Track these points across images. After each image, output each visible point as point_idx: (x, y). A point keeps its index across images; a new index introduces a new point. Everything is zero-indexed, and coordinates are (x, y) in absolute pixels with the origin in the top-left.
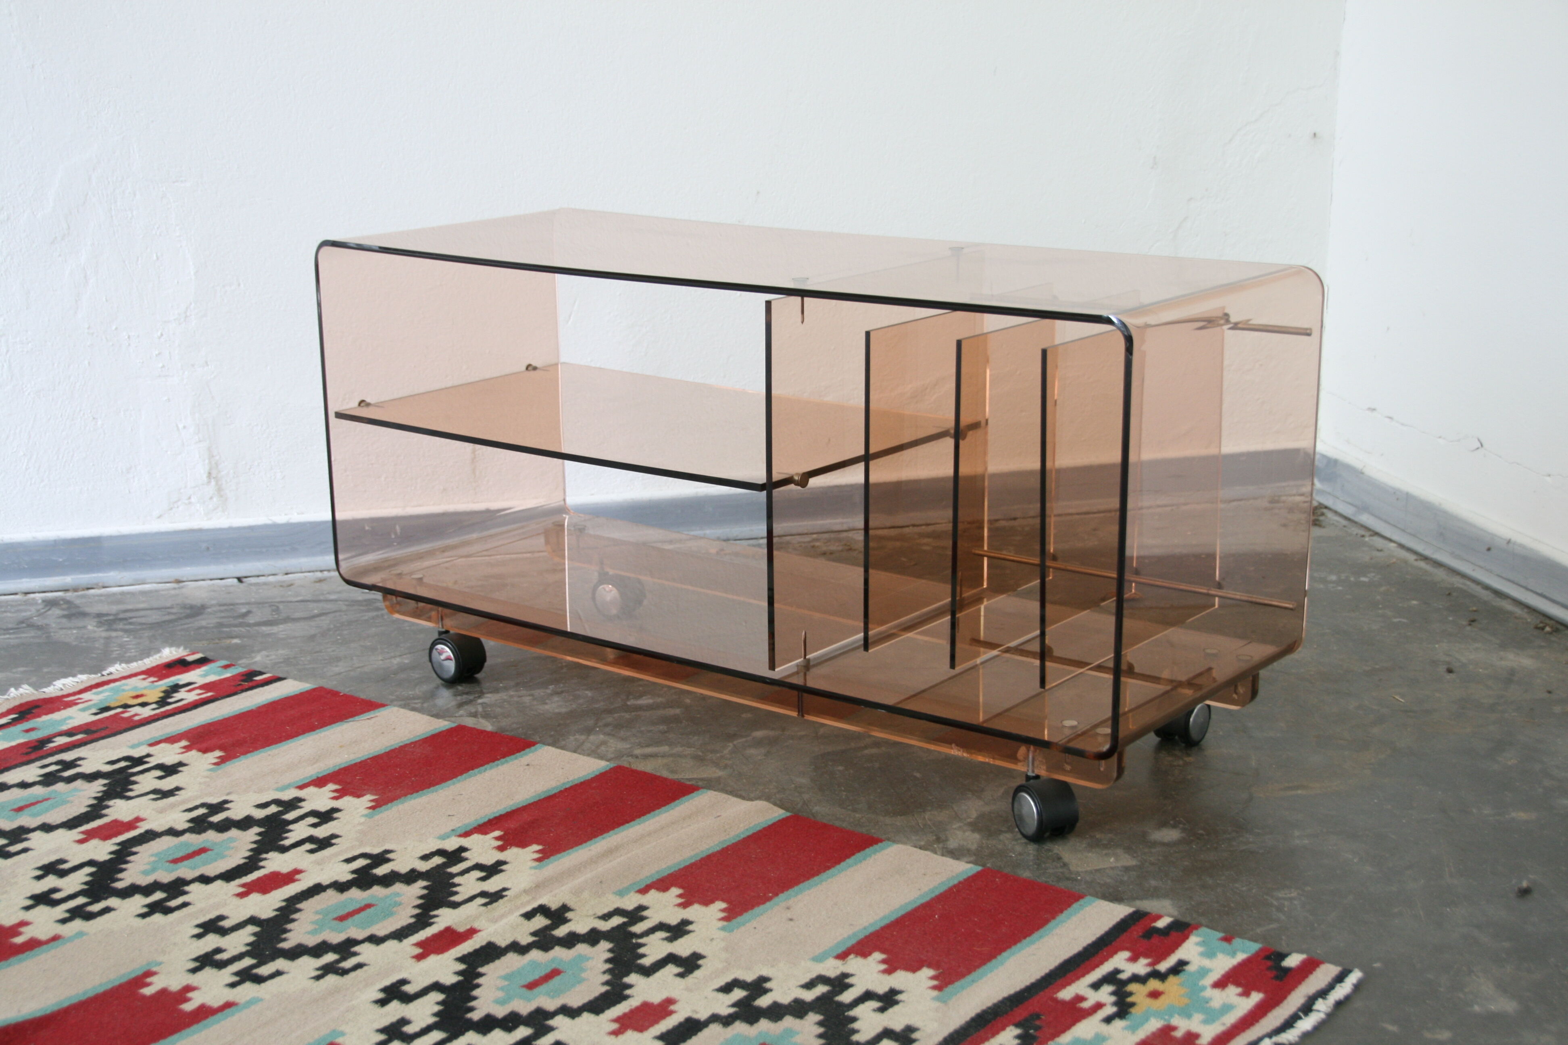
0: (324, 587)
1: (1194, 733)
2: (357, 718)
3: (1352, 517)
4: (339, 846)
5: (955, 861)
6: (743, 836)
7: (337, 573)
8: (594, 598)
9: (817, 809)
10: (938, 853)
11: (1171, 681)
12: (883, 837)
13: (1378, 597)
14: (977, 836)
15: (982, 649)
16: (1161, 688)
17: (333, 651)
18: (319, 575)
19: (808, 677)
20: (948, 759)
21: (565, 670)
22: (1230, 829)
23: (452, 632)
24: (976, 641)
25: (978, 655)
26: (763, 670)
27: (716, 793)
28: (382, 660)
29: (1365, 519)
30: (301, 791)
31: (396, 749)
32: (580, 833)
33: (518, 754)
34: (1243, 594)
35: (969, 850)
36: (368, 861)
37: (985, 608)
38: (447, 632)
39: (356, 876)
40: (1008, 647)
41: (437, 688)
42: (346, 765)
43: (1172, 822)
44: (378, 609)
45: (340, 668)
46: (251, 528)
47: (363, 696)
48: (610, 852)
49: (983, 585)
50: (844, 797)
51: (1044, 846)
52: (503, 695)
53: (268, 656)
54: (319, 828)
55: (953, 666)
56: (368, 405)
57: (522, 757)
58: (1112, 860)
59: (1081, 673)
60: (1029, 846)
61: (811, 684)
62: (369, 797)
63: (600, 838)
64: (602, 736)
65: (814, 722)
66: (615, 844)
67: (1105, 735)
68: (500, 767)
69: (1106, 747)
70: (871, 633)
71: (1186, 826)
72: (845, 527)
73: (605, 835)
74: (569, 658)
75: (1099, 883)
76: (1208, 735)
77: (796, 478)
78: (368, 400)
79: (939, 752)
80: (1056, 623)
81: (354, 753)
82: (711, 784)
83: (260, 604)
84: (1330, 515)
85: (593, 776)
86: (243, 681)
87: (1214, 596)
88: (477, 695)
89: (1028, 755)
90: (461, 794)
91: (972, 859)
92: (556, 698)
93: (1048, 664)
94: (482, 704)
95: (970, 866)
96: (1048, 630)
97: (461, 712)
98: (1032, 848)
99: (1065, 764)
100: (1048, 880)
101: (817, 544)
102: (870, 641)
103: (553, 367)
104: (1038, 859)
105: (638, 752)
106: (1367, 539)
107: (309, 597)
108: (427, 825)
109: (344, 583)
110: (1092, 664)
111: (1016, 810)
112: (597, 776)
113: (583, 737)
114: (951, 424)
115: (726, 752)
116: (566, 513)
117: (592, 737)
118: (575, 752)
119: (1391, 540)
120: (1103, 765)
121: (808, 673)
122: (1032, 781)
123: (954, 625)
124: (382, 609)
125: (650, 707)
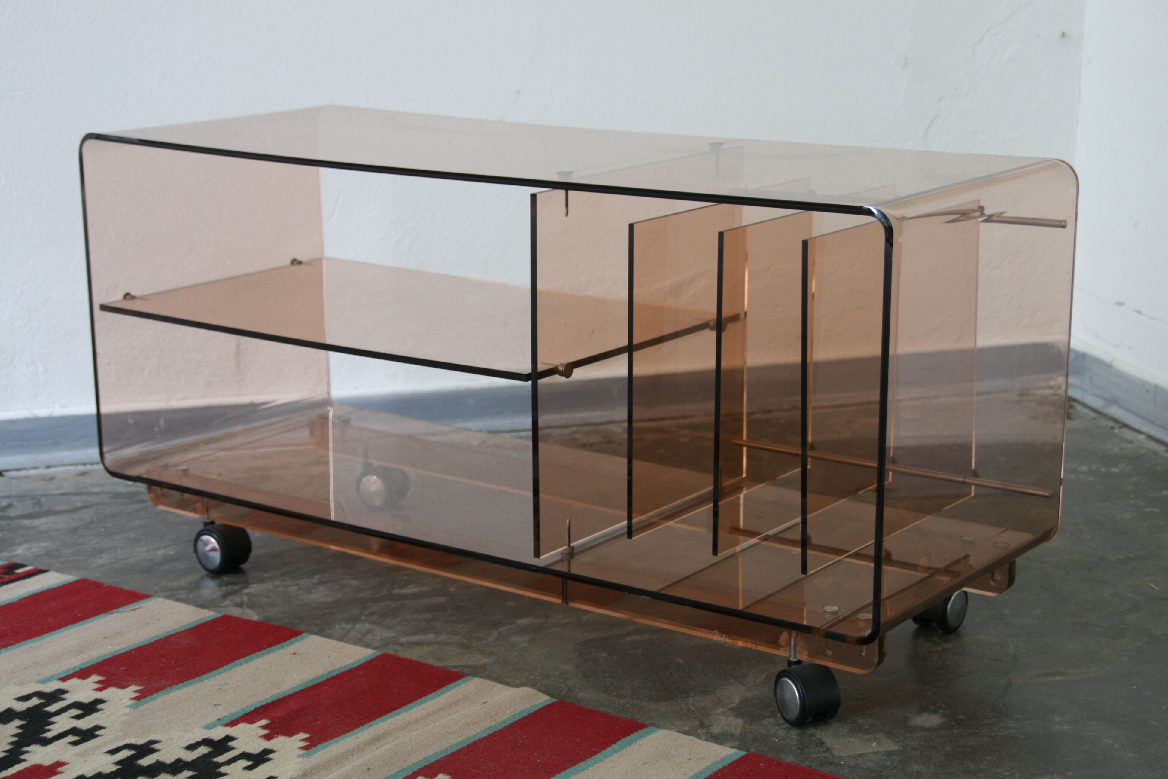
0: (87, 480)
1: (952, 619)
2: (121, 609)
3: (1101, 410)
4: (103, 737)
5: (719, 746)
6: (509, 722)
7: (101, 466)
8: (358, 489)
9: (582, 694)
10: (703, 738)
11: (929, 568)
12: (648, 723)
13: (1130, 488)
14: (740, 721)
15: (741, 538)
16: (920, 575)
17: (97, 543)
18: (81, 468)
19: (572, 565)
20: (710, 646)
21: (330, 560)
22: (990, 714)
23: (217, 523)
24: (736, 530)
25: (737, 543)
26: (529, 559)
27: (481, 680)
28: (146, 552)
29: (1114, 411)
30: (64, 683)
31: (161, 639)
32: (347, 720)
33: (284, 643)
34: (999, 482)
35: (732, 735)
36: (133, 752)
37: (745, 497)
38: (212, 523)
39: (120, 767)
40: (767, 535)
41: (202, 578)
42: (110, 656)
43: (932, 707)
44: (141, 501)
45: (104, 560)
46: (12, 422)
47: (126, 587)
48: (377, 739)
49: (742, 474)
50: (608, 683)
51: (806, 731)
52: (269, 585)
53: (29, 549)
54: (82, 720)
55: (715, 552)
56: (133, 298)
57: (288, 646)
58: (874, 744)
59: (839, 561)
60: (791, 731)
61: (575, 571)
62: (134, 688)
63: (367, 725)
64: (367, 625)
65: (577, 609)
66: (382, 731)
67: (866, 620)
68: (266, 656)
69: (868, 632)
70: (634, 521)
71: (947, 712)
72: (604, 419)
73: (372, 723)
74: (333, 548)
75: (862, 768)
76: (966, 622)
77: (561, 368)
78: (133, 293)
79: (701, 638)
80: (814, 511)
81: (118, 644)
82: (476, 671)
83: (21, 497)
84: (1079, 407)
85: (359, 664)
86: (5, 573)
87: (971, 484)
88: (242, 586)
89: (790, 640)
90: (227, 684)
91: (736, 744)
92: (321, 588)
93: (809, 552)
94: (247, 594)
95: (734, 751)
96: (809, 516)
97: (227, 602)
98: (794, 733)
99: (827, 649)
100: (812, 765)
101: (577, 436)
102: (634, 529)
103: (317, 262)
104: (801, 744)
105: (403, 640)
106: (1116, 431)
107: (71, 490)
108: (193, 715)
109: (108, 476)
110: (849, 552)
111: (778, 695)
112: (363, 664)
113: (349, 626)
114: (714, 316)
115: (490, 639)
116: (331, 406)
117: (358, 626)
118: (341, 640)
119: (1140, 432)
120: (864, 650)
121: (572, 560)
122: (794, 666)
123: (716, 514)
124: (146, 502)
125: (415, 596)
